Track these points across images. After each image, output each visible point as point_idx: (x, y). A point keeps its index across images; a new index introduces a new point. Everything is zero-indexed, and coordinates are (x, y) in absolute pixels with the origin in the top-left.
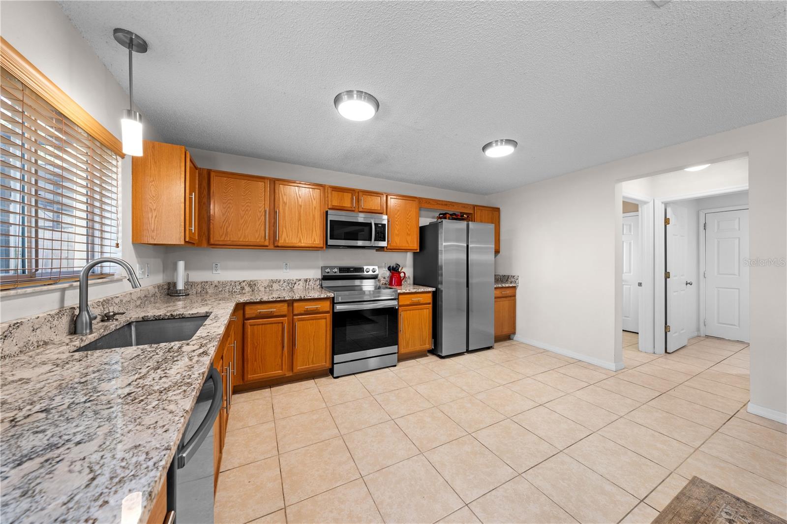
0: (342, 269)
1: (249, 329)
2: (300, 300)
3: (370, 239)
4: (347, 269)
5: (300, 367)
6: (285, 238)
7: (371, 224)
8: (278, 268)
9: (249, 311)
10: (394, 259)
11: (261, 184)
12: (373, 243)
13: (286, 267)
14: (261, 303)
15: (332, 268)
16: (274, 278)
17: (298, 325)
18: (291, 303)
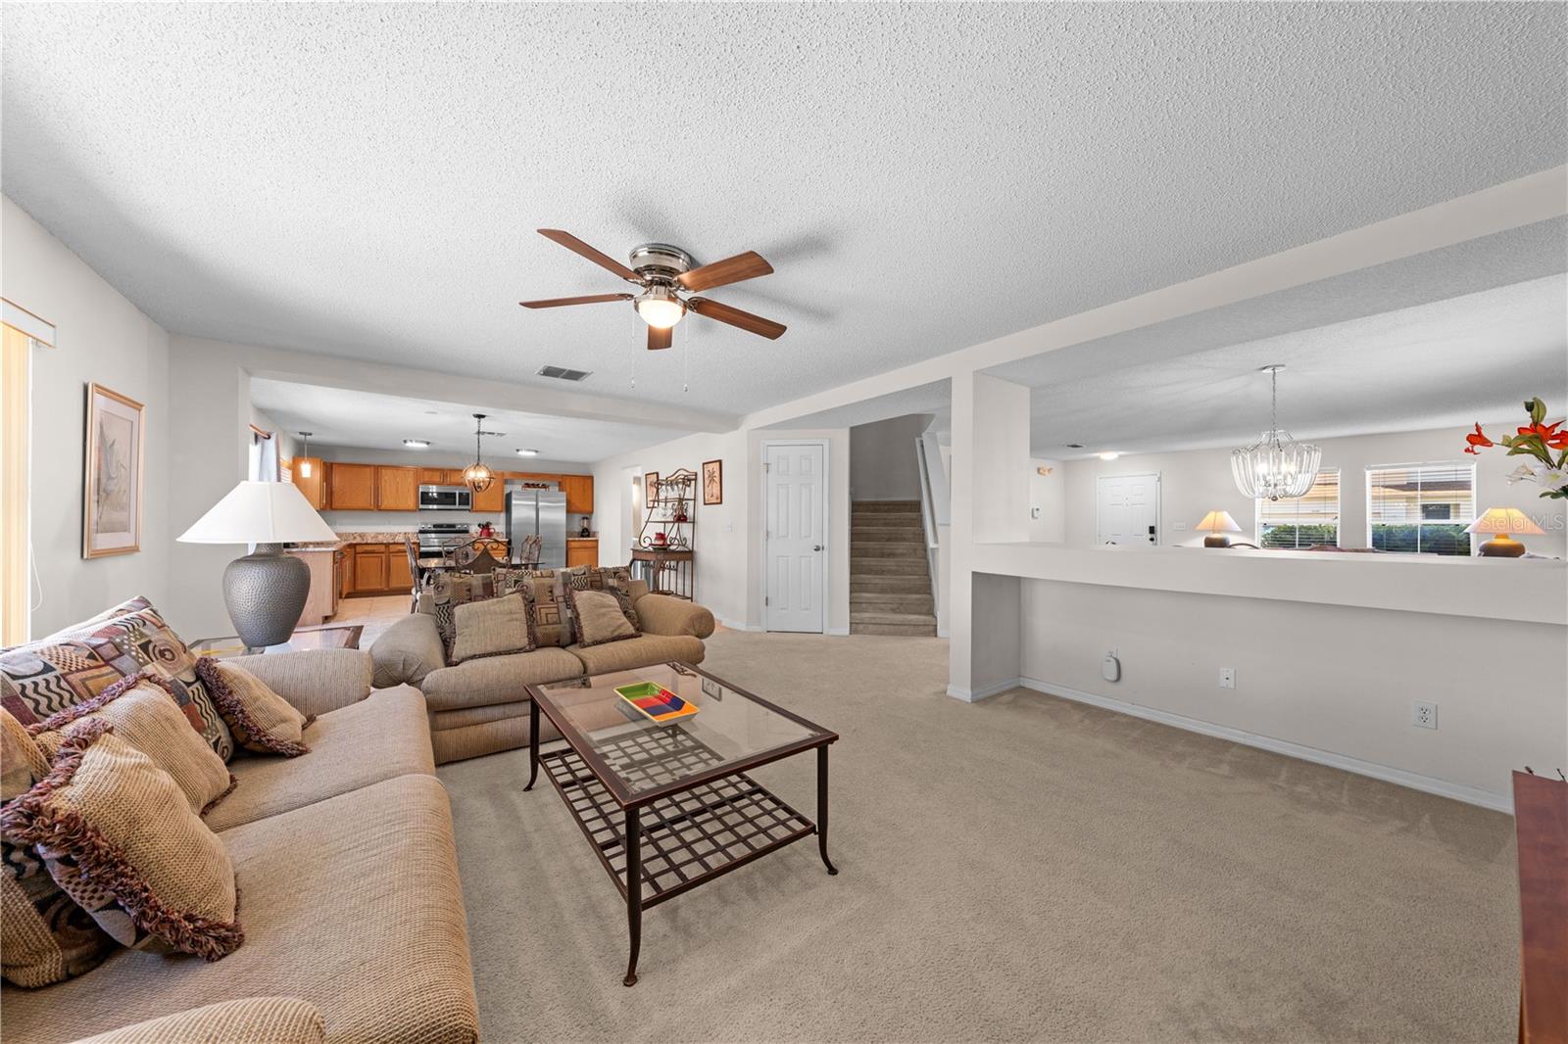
0: (435, 526)
1: (358, 560)
2: (395, 543)
3: (455, 504)
4: (441, 526)
5: (394, 584)
6: (385, 503)
7: (455, 494)
8: (384, 524)
9: (358, 549)
10: (484, 518)
11: (368, 469)
12: (457, 507)
13: (389, 523)
14: (367, 544)
15: (427, 524)
16: (379, 531)
17: (392, 559)
18: (387, 545)
